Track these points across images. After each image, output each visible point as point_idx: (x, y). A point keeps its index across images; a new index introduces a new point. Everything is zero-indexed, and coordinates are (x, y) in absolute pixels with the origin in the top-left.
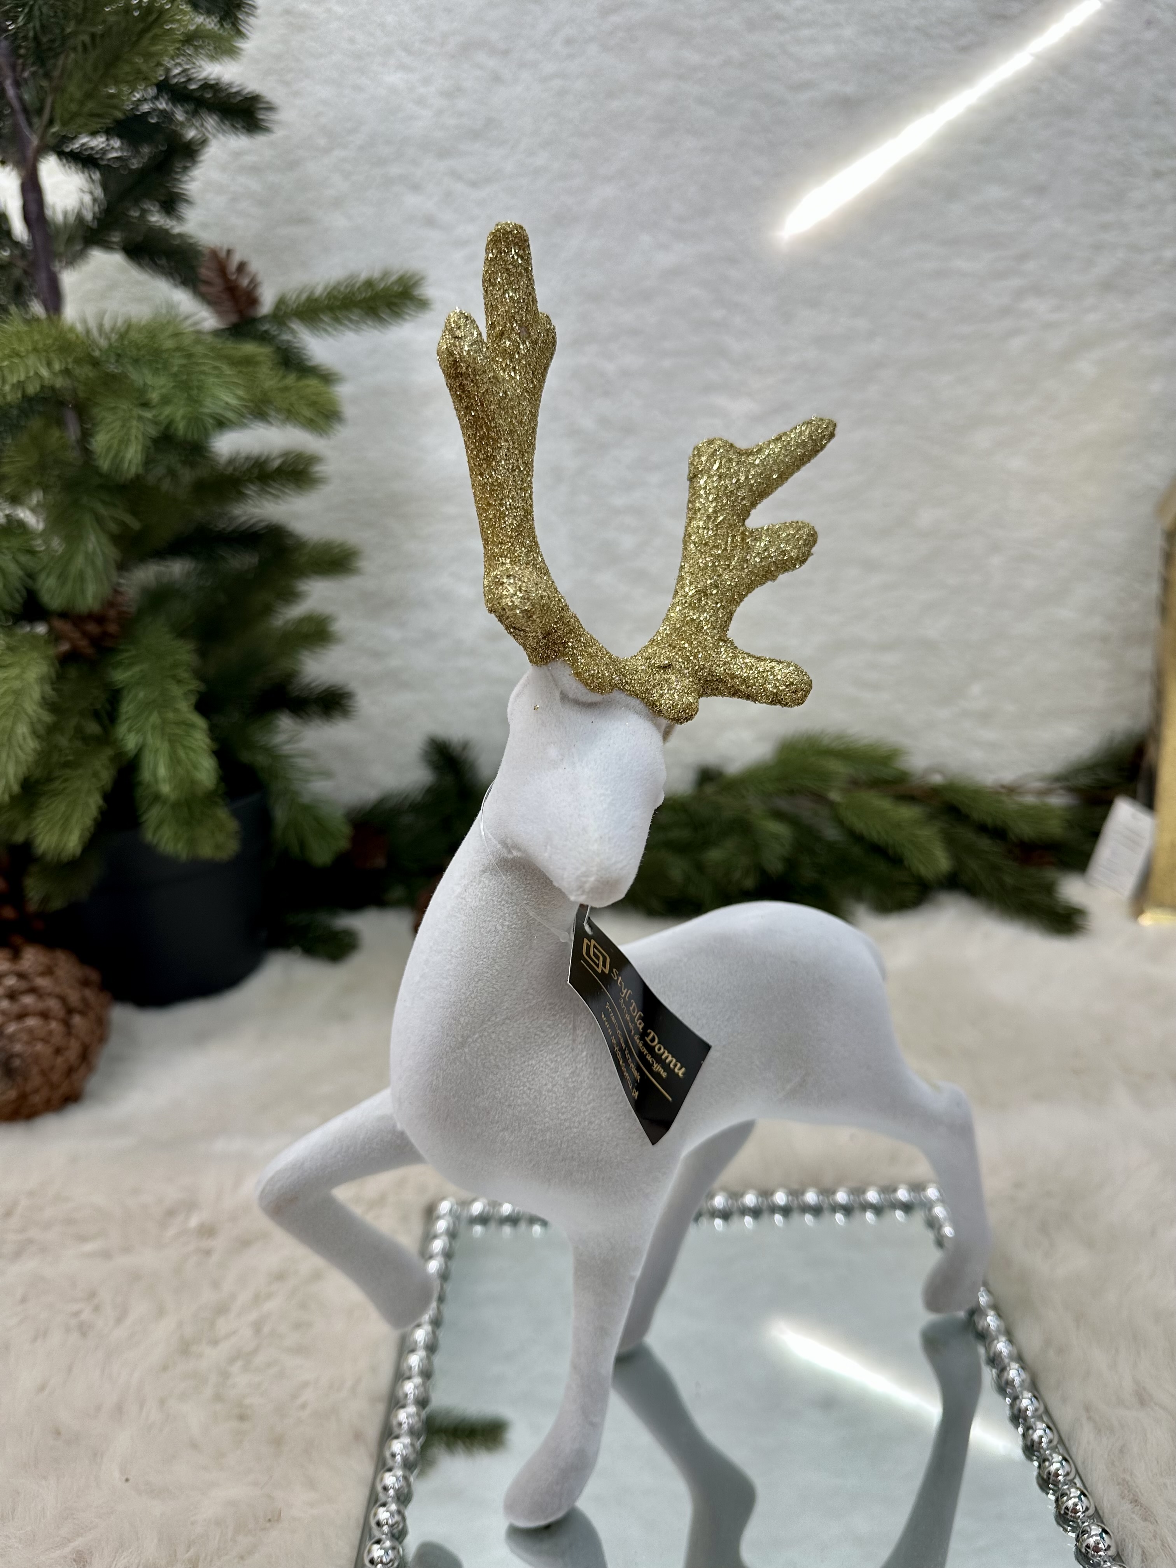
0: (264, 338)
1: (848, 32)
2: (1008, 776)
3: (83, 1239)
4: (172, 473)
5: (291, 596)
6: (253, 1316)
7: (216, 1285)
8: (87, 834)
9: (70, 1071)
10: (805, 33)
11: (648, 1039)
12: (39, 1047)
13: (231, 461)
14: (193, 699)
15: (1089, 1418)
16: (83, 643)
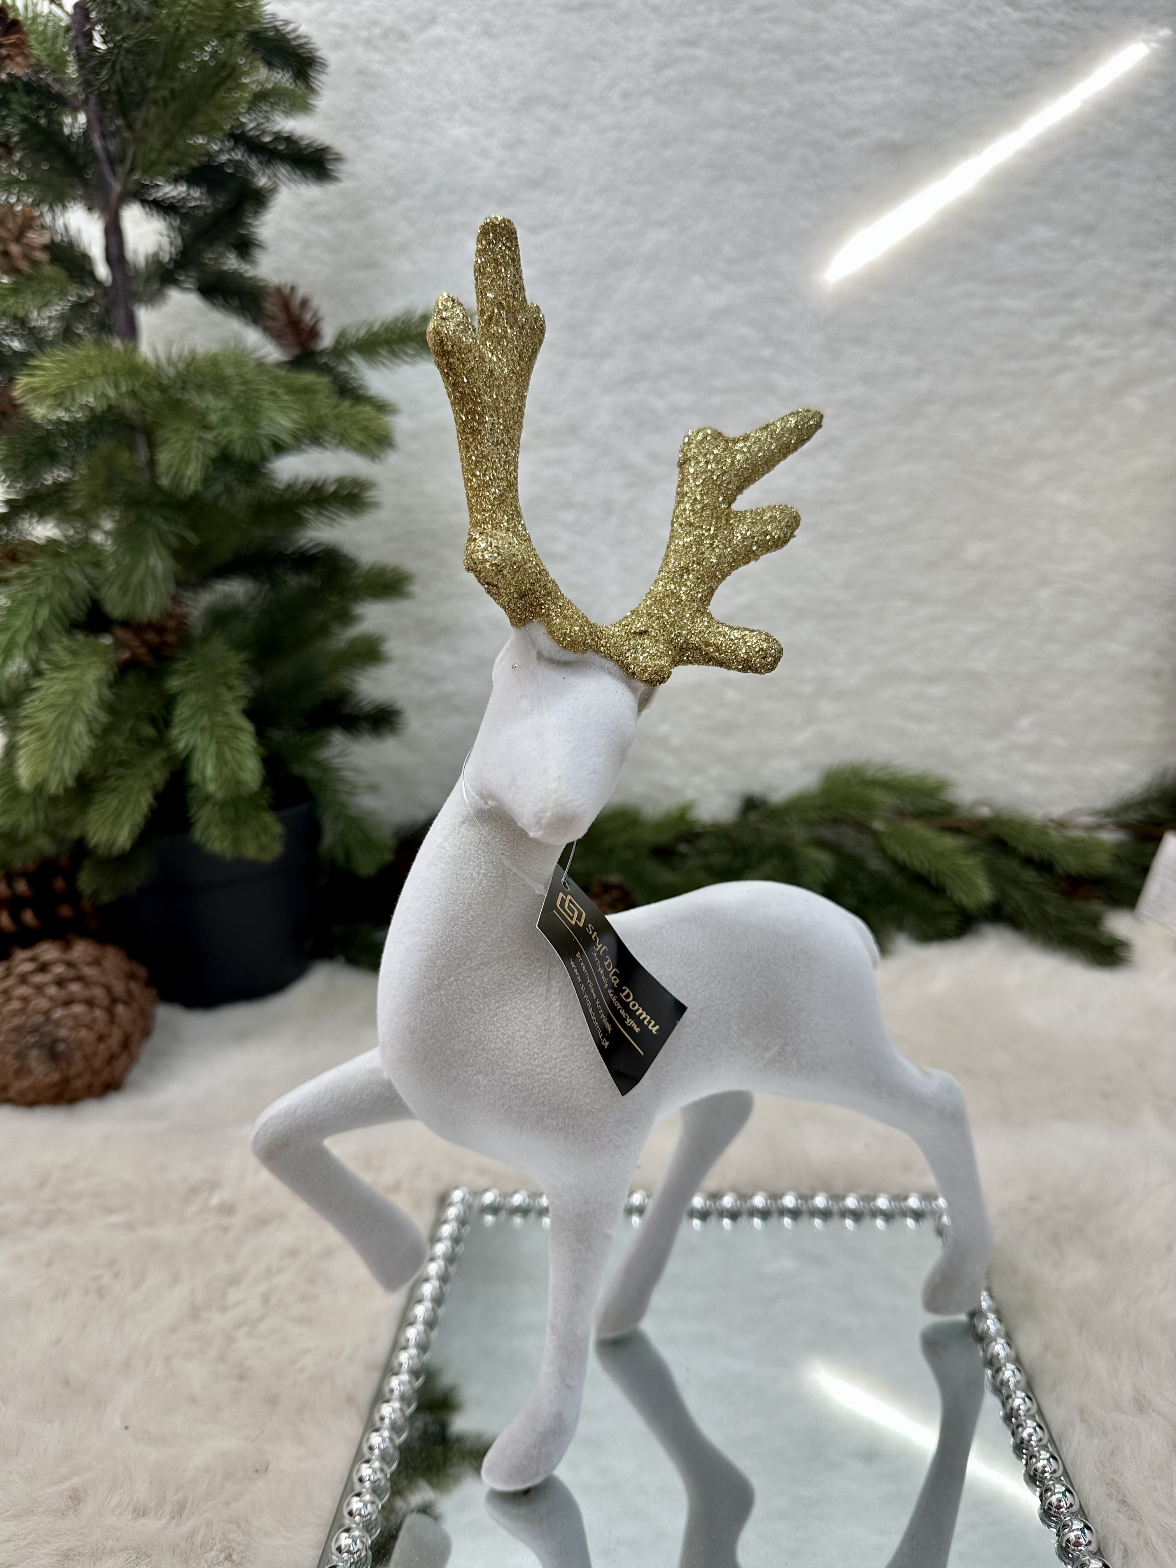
0: (324, 369)
1: (896, 81)
2: (1057, 811)
3: (109, 1211)
4: (229, 490)
5: (346, 618)
6: (263, 1287)
7: (230, 1258)
8: (137, 831)
9: (112, 1058)
10: (855, 82)
11: (622, 995)
12: (83, 1033)
13: (290, 487)
14: (242, 705)
15: (1084, 1421)
16: (142, 651)
